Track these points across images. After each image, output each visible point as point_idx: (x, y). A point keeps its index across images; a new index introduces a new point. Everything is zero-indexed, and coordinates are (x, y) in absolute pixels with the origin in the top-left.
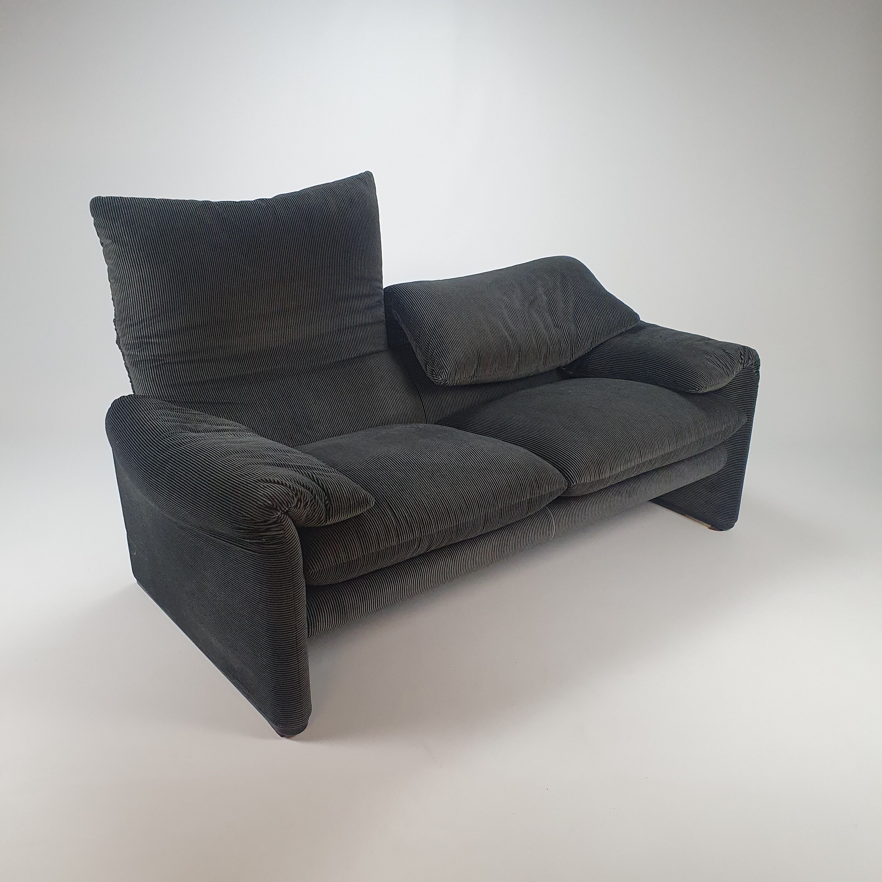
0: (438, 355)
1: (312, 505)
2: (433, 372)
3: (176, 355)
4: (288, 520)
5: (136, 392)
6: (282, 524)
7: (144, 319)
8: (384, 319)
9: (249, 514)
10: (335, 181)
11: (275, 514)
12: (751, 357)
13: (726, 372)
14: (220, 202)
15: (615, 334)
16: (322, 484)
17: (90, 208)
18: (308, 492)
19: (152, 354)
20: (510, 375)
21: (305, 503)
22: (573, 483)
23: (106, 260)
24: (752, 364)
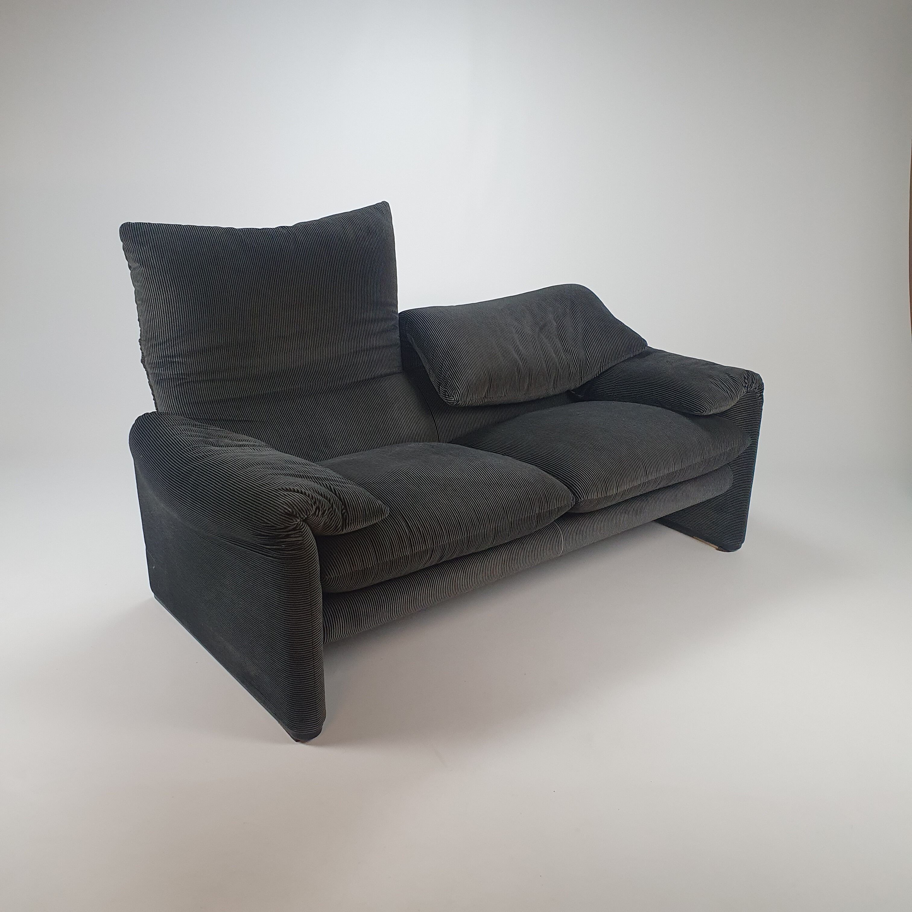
0: (451, 377)
1: (329, 513)
2: (446, 393)
3: (199, 374)
4: (307, 528)
5: (159, 409)
6: (300, 530)
7: (169, 339)
8: (399, 342)
9: (270, 521)
10: (353, 211)
11: (295, 521)
12: (754, 381)
13: (729, 394)
14: (244, 229)
15: (623, 359)
16: (339, 493)
17: (120, 233)
18: (326, 501)
19: (176, 373)
20: (521, 397)
21: (323, 511)
22: (581, 499)
23: (134, 283)
24: (756, 388)
